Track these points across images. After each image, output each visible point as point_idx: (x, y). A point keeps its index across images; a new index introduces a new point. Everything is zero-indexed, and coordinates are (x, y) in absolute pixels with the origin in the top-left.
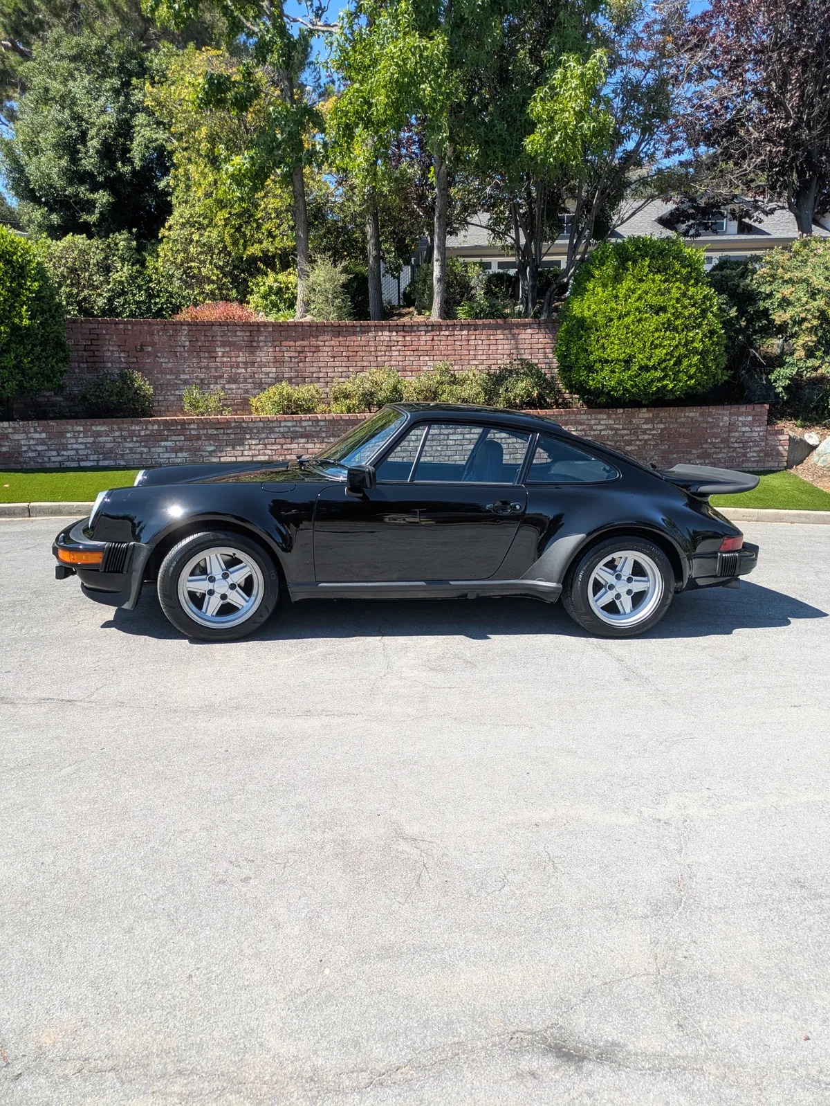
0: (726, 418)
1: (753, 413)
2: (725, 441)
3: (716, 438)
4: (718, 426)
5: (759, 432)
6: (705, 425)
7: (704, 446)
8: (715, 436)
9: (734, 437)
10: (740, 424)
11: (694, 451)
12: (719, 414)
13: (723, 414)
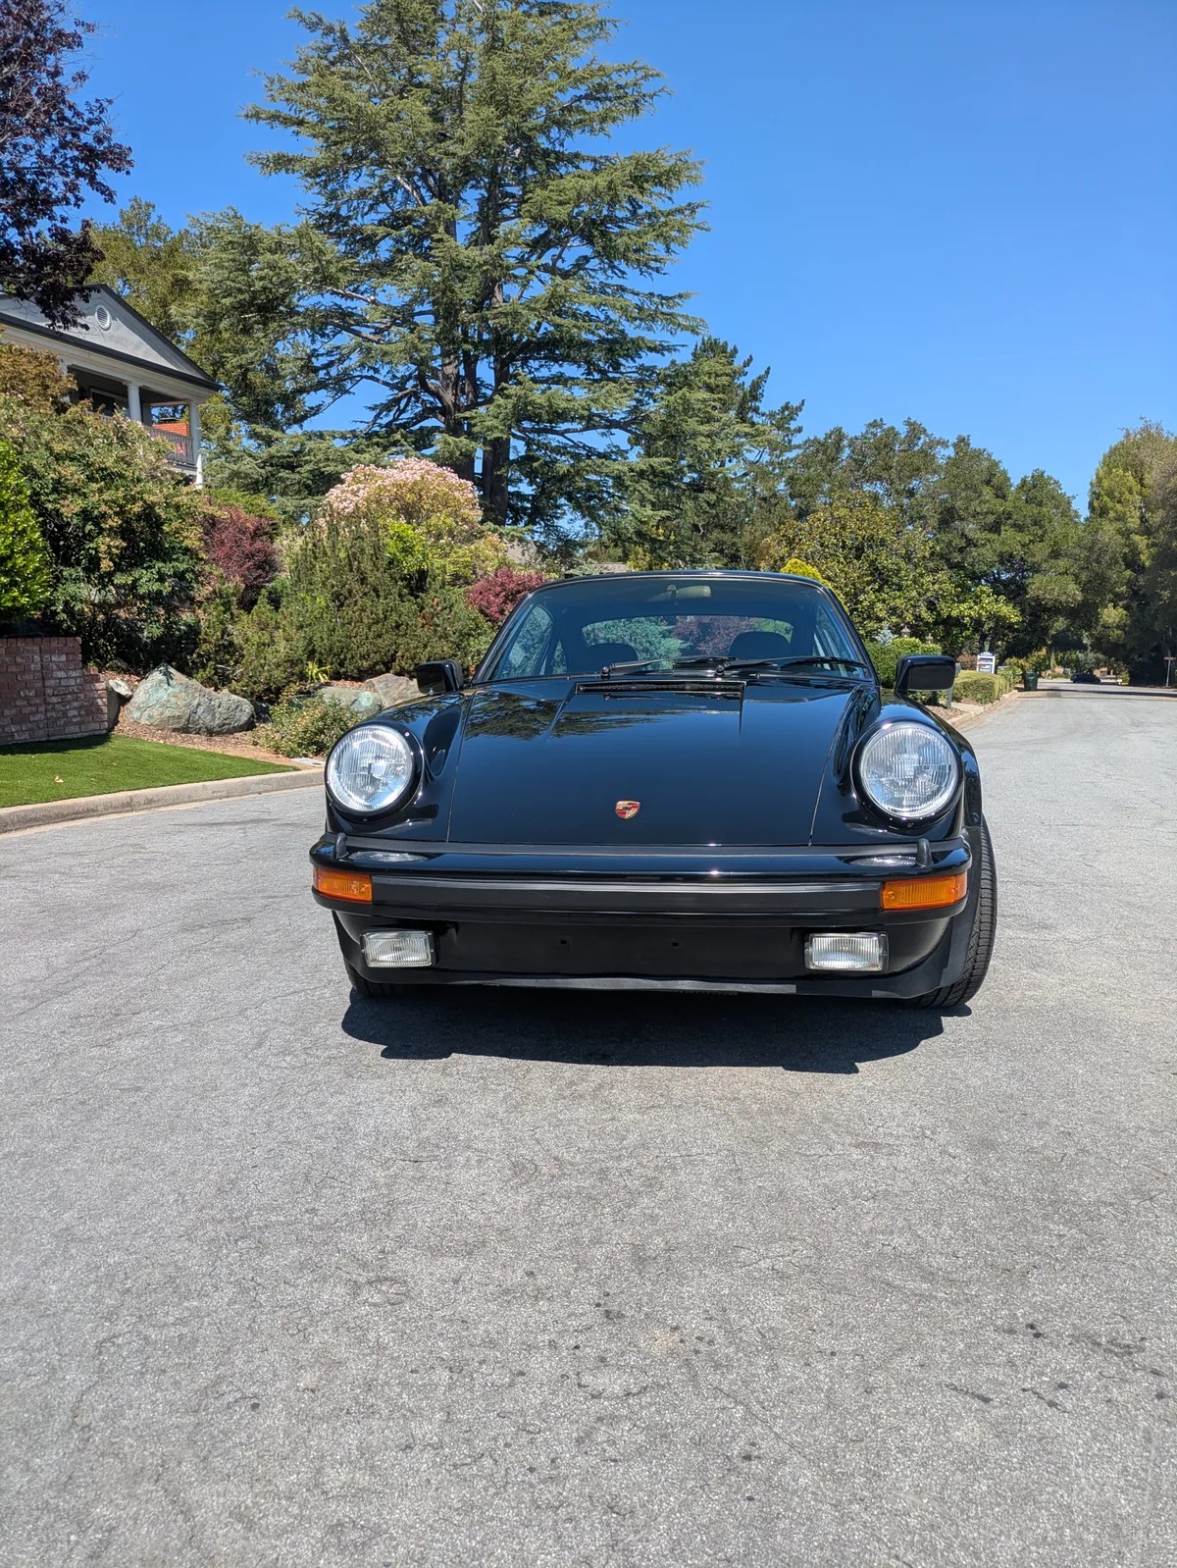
0: (37, 658)
1: (66, 649)
2: (42, 694)
3: (29, 689)
4: (29, 670)
5: (76, 678)
6: (13, 669)
7: (18, 703)
8: (27, 686)
9: (50, 687)
10: (55, 667)
11: (7, 712)
12: (28, 651)
13: (33, 652)
